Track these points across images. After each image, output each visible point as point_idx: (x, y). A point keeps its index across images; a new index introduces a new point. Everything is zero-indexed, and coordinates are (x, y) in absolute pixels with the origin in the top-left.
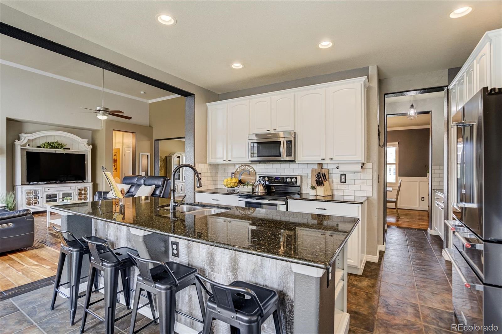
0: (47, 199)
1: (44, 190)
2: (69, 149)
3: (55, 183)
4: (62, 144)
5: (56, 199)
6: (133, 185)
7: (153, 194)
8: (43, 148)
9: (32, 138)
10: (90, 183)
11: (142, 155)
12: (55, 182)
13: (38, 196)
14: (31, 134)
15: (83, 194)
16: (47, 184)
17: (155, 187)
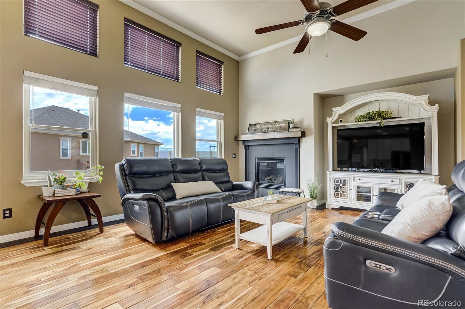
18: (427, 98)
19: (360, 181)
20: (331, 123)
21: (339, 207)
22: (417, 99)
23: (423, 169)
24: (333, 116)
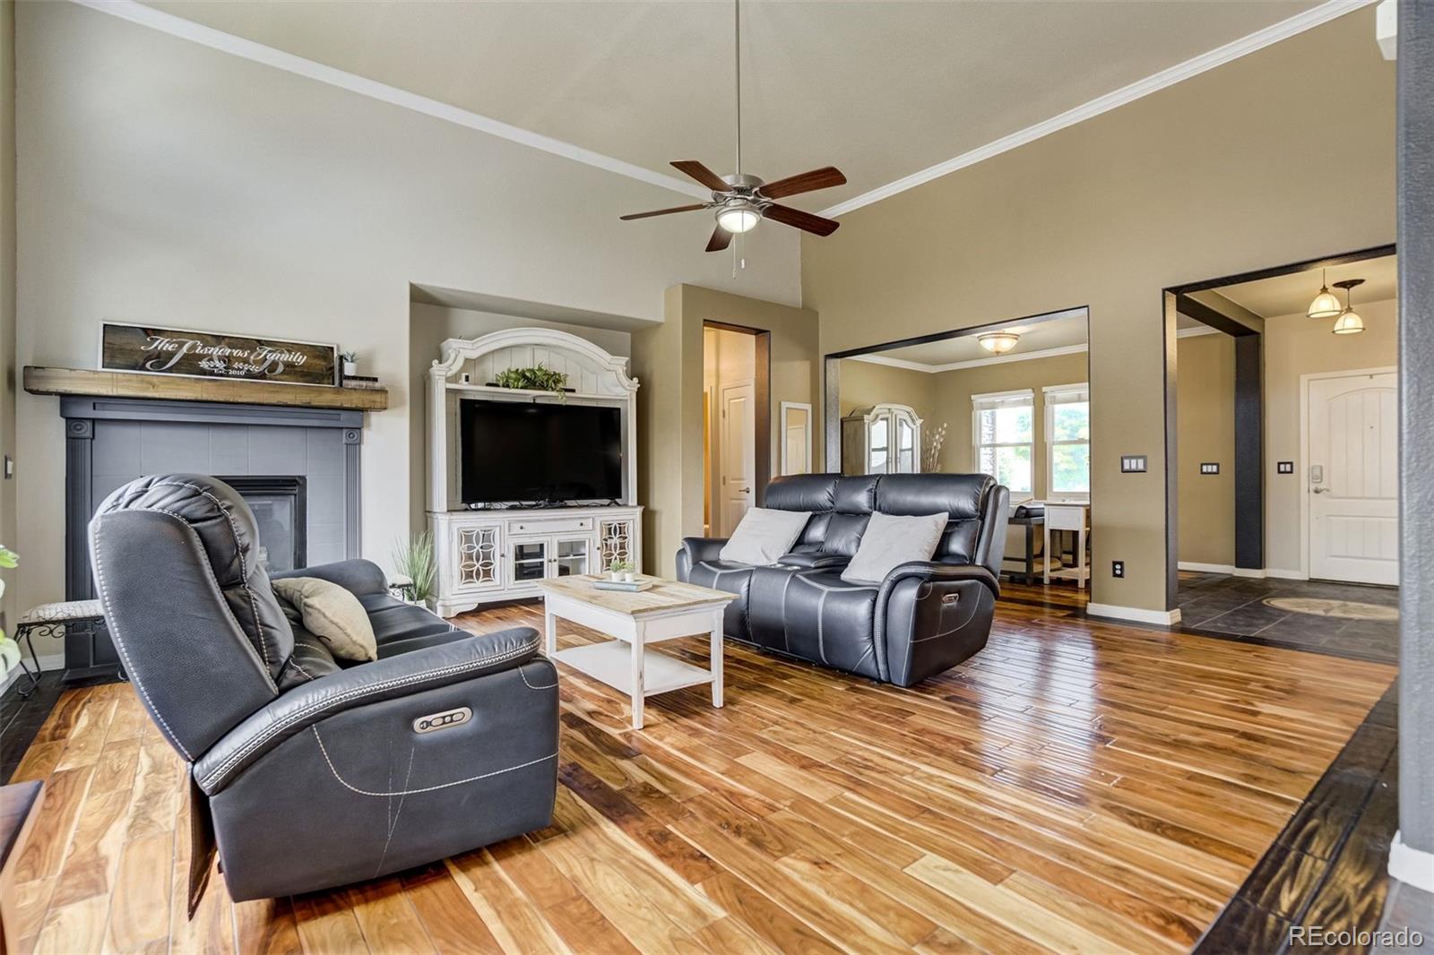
0: (516, 559)
1: (509, 530)
2: (573, 391)
3: (534, 506)
4: (555, 374)
5: (542, 563)
6: (817, 513)
7: (941, 553)
8: (504, 386)
9: (474, 355)
10: (633, 507)
11: (787, 408)
12: (534, 503)
13: (492, 549)
14: (473, 342)
15: (615, 548)
16: (512, 508)
17: (947, 520)
18: (624, 363)
19: (522, 531)
20: (444, 378)
21: (476, 605)
22: (612, 362)
23: (620, 497)
24: (450, 362)
